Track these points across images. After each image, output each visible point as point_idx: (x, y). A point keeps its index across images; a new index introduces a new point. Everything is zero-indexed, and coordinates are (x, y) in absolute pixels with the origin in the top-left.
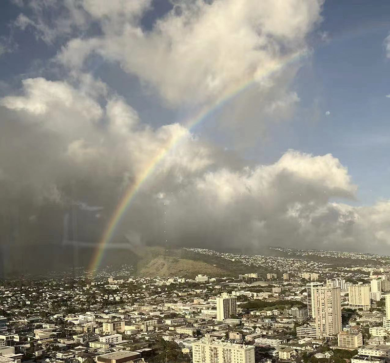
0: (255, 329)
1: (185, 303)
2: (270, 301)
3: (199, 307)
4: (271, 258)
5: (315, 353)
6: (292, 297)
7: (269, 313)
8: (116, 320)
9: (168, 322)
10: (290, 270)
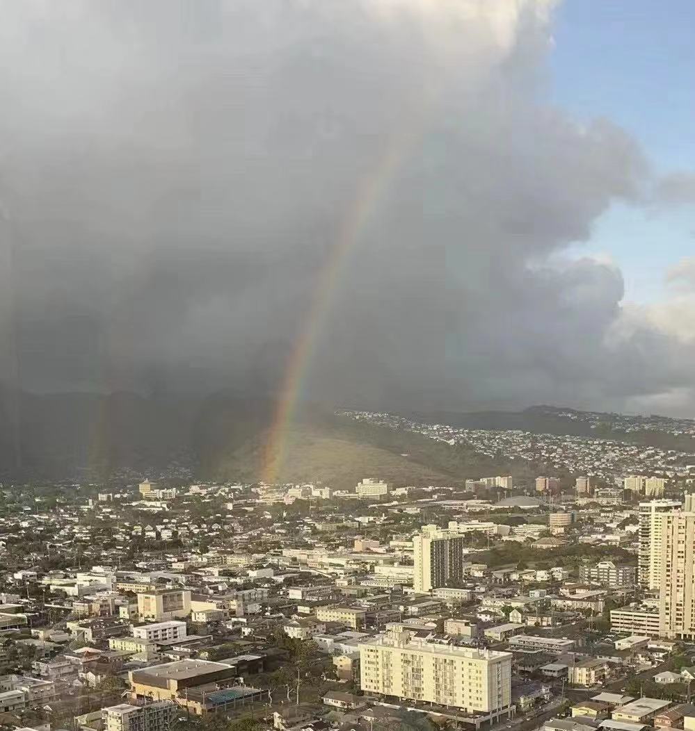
0: (507, 615)
1: (333, 549)
2: (545, 547)
3: (370, 559)
4: (547, 438)
5: (656, 671)
6: (599, 537)
7: (542, 575)
8: (169, 586)
9: (295, 594)
10: (593, 469)
